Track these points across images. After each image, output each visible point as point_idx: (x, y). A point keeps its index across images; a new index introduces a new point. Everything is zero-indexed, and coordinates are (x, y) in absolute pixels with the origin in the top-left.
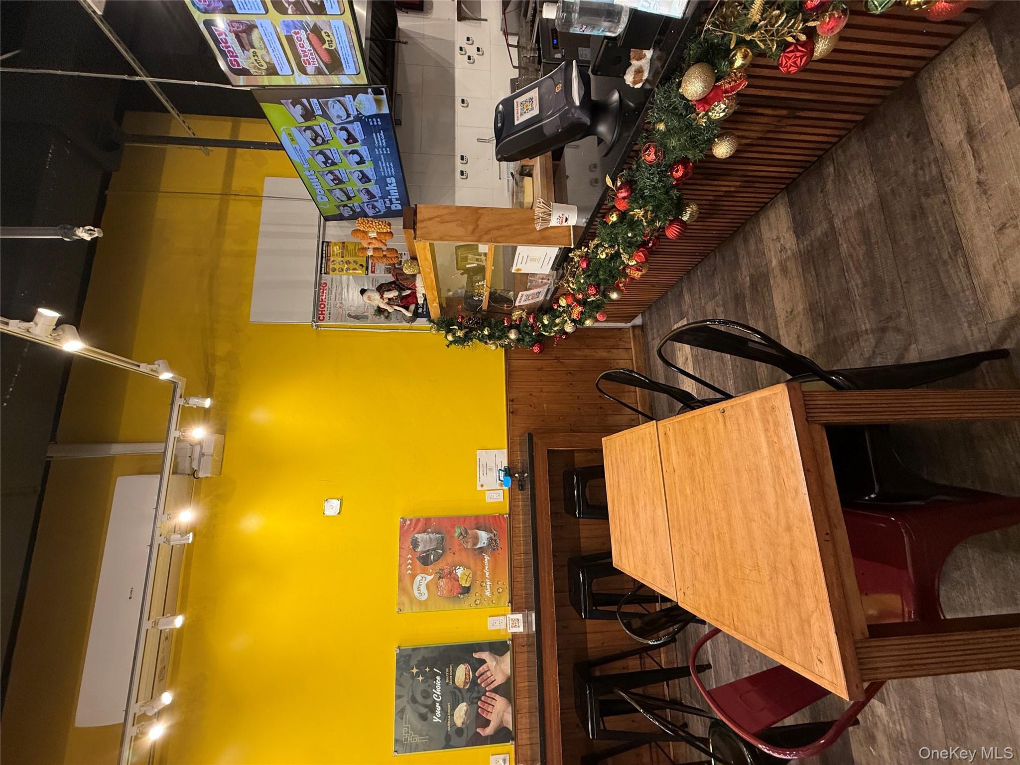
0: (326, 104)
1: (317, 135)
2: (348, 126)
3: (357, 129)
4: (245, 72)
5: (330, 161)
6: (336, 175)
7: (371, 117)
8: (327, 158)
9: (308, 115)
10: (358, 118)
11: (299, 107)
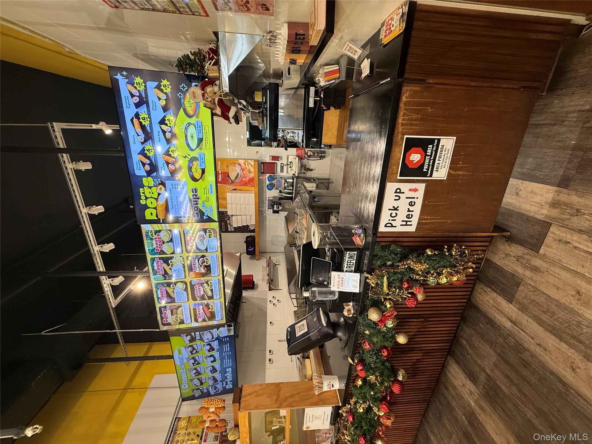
0: (203, 334)
1: (194, 349)
2: (212, 343)
3: (215, 344)
4: (169, 324)
5: (196, 362)
6: (198, 370)
7: (224, 337)
8: (195, 360)
9: (193, 340)
10: (217, 339)
11: (189, 337)
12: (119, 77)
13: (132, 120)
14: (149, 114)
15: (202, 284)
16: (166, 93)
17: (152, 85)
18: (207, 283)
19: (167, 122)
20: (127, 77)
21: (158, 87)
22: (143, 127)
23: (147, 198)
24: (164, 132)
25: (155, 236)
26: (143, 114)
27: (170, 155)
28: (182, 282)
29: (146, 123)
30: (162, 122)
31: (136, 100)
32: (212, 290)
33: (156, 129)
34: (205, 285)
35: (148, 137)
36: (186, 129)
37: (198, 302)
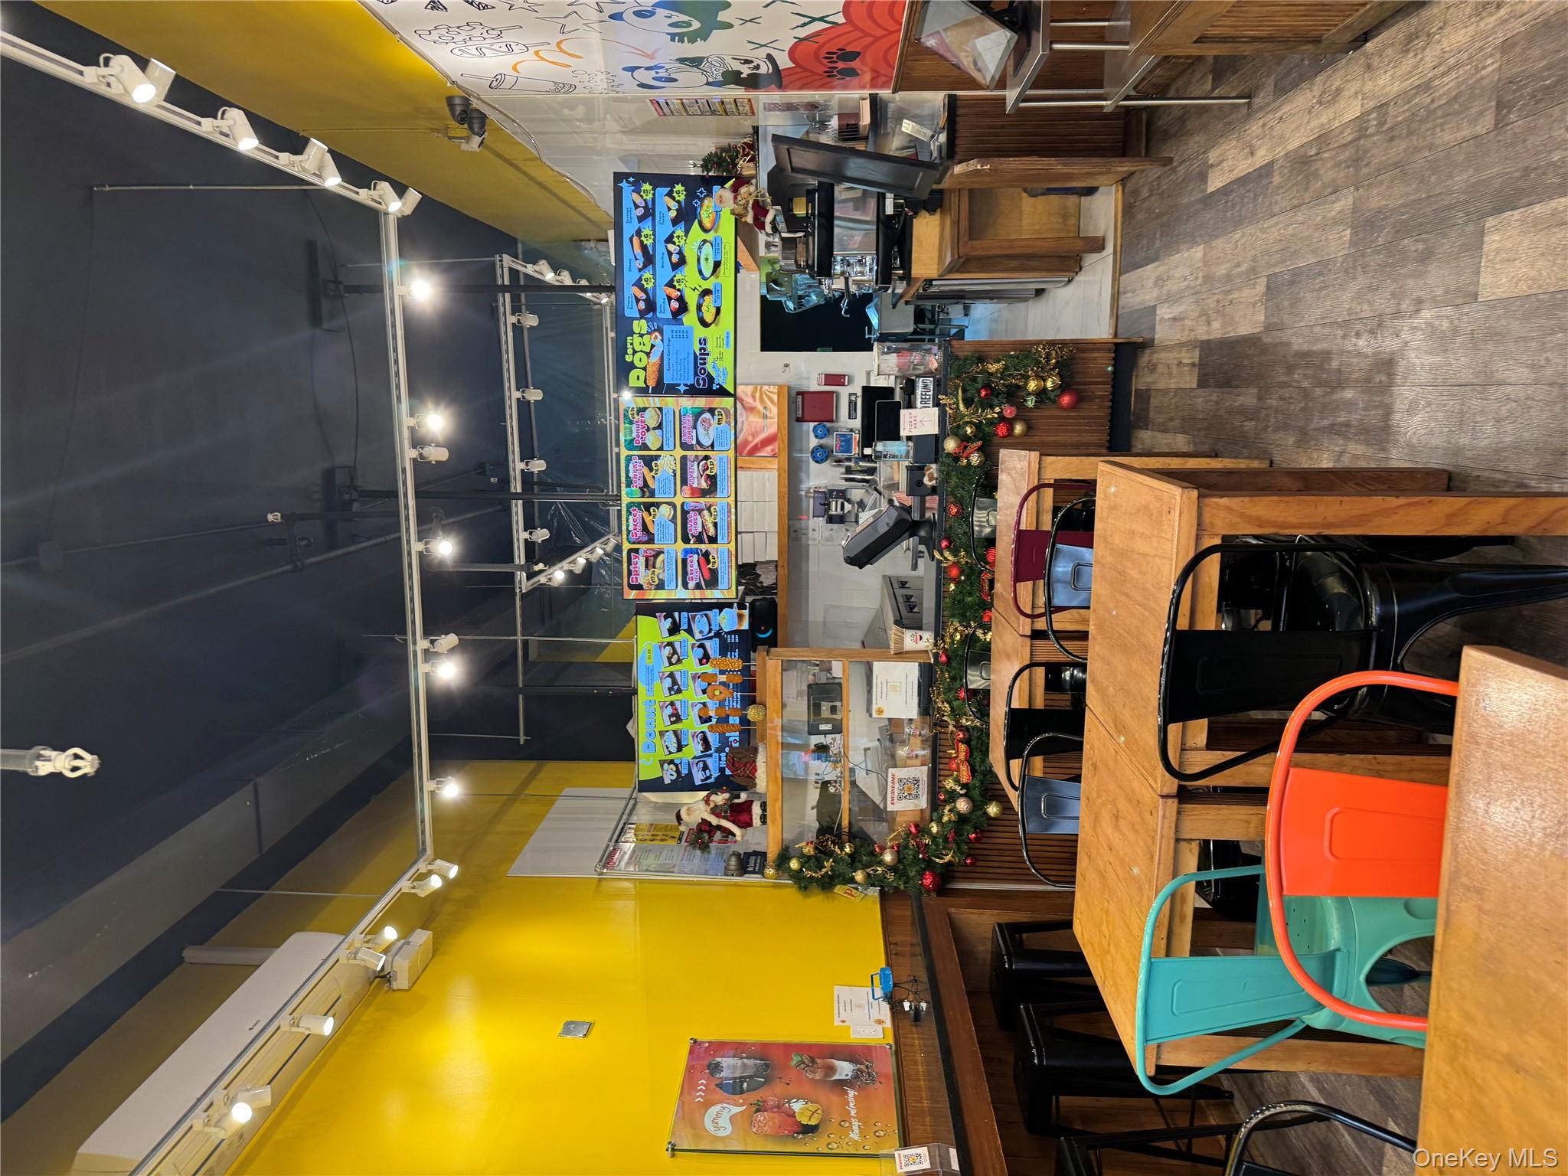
0: (694, 618)
1: (675, 652)
2: (708, 644)
4: (639, 587)
5: (676, 687)
6: (676, 709)
7: (730, 633)
8: (675, 682)
9: (674, 630)
10: (718, 635)
11: (670, 620)
12: (624, 184)
13: (631, 240)
14: (654, 230)
15: (700, 511)
16: (678, 202)
17: (662, 191)
18: (709, 509)
19: (675, 239)
20: (633, 184)
21: (670, 194)
22: (644, 248)
23: (635, 352)
24: (670, 254)
25: (637, 418)
26: (647, 231)
27: (674, 287)
28: (668, 503)
29: (649, 242)
30: (670, 240)
31: (640, 212)
32: (715, 525)
33: (661, 249)
34: (706, 513)
35: (649, 259)
36: (700, 248)
37: (692, 546)
